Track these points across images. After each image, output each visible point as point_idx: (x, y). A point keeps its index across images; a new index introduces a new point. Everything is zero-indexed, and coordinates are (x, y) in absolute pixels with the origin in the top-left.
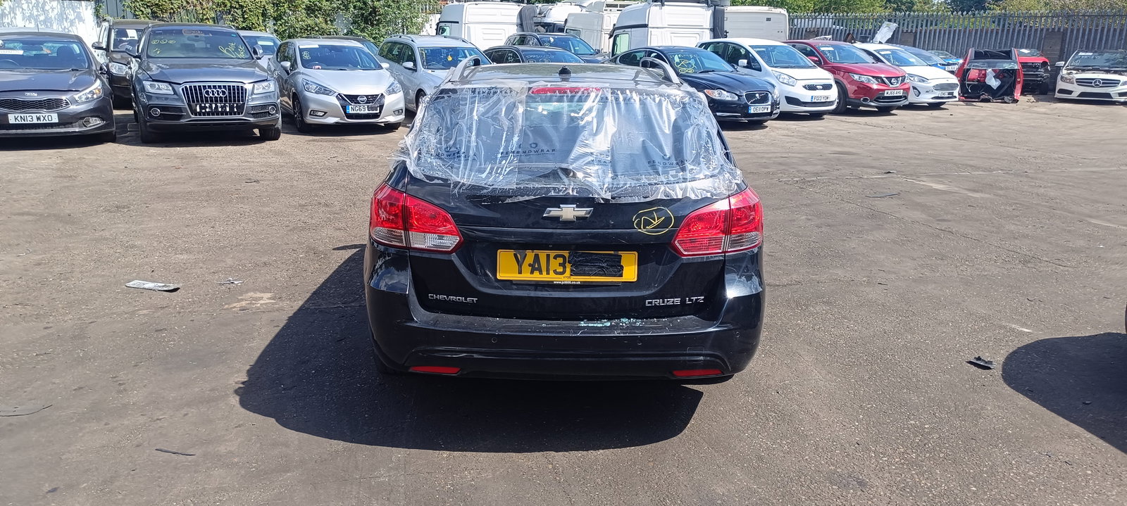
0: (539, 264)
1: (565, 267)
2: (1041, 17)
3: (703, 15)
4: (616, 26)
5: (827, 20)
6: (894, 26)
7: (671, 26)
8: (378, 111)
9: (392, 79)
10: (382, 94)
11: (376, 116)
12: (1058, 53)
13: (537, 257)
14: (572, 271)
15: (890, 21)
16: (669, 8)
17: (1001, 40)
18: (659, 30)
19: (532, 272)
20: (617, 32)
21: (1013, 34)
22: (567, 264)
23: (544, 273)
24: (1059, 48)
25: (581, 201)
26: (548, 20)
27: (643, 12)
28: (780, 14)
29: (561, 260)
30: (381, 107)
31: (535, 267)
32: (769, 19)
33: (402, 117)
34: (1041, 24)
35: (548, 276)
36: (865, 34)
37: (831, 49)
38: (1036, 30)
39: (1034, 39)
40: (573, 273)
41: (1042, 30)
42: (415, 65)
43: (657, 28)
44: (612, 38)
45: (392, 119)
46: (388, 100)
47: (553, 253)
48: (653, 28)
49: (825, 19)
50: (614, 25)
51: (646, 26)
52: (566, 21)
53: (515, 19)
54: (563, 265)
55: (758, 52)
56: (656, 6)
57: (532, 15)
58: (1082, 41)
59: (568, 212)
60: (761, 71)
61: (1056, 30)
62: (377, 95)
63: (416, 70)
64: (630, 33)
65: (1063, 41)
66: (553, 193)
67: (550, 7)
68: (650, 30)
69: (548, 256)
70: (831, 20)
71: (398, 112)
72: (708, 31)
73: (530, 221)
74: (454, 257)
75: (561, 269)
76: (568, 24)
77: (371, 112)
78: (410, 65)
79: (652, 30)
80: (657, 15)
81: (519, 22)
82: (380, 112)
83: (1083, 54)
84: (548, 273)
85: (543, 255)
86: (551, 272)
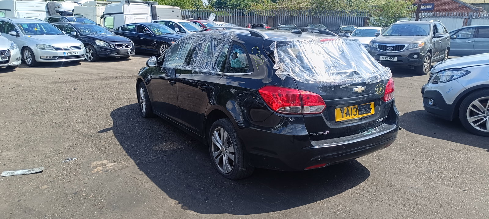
0: (349, 113)
1: (356, 112)
2: (264, 12)
3: (147, 9)
4: (104, 13)
5: (188, 12)
6: (215, 15)
7: (134, 14)
8: (8, 60)
9: (11, 42)
10: (9, 50)
11: (7, 62)
12: (273, 25)
13: (348, 109)
14: (359, 113)
15: (213, 13)
16: (132, 5)
17: (254, 20)
18: (129, 15)
19: (347, 116)
20: (105, 16)
21: (257, 18)
22: (357, 111)
23: (351, 116)
24: (273, 23)
25: (363, 84)
26: (61, 10)
27: (120, 7)
28: (177, 9)
29: (355, 109)
30: (9, 57)
31: (348, 114)
32: (173, 11)
33: (20, 62)
34: (265, 15)
35: (352, 117)
36: (206, 18)
37: (207, 24)
38: (265, 17)
39: (264, 20)
40: (359, 114)
41: (266, 17)
42: (17, 33)
43: (128, 14)
44: (103, 19)
45: (16, 63)
46: (13, 53)
47: (353, 107)
48: (126, 14)
49: (187, 11)
50: (103, 13)
51: (122, 13)
52: (73, 10)
53: (44, 9)
54: (356, 111)
55: (182, 25)
56: (126, 4)
57: (54, 7)
58: (280, 21)
59: (360, 89)
60: (186, 33)
61: (271, 17)
62: (6, 50)
63: (19, 36)
64: (114, 17)
65: (274, 21)
66: (354, 82)
67: (61, 3)
68: (125, 15)
69: (351, 108)
70: (189, 12)
71: (17, 59)
72: (150, 16)
73: (349, 95)
74: (322, 115)
75: (355, 114)
76: (74, 12)
77: (3, 60)
78: (15, 33)
79: (126, 15)
80: (128, 9)
81: (47, 10)
82: (9, 60)
83: (282, 25)
84: (352, 116)
85: (349, 108)
86: (353, 115)
